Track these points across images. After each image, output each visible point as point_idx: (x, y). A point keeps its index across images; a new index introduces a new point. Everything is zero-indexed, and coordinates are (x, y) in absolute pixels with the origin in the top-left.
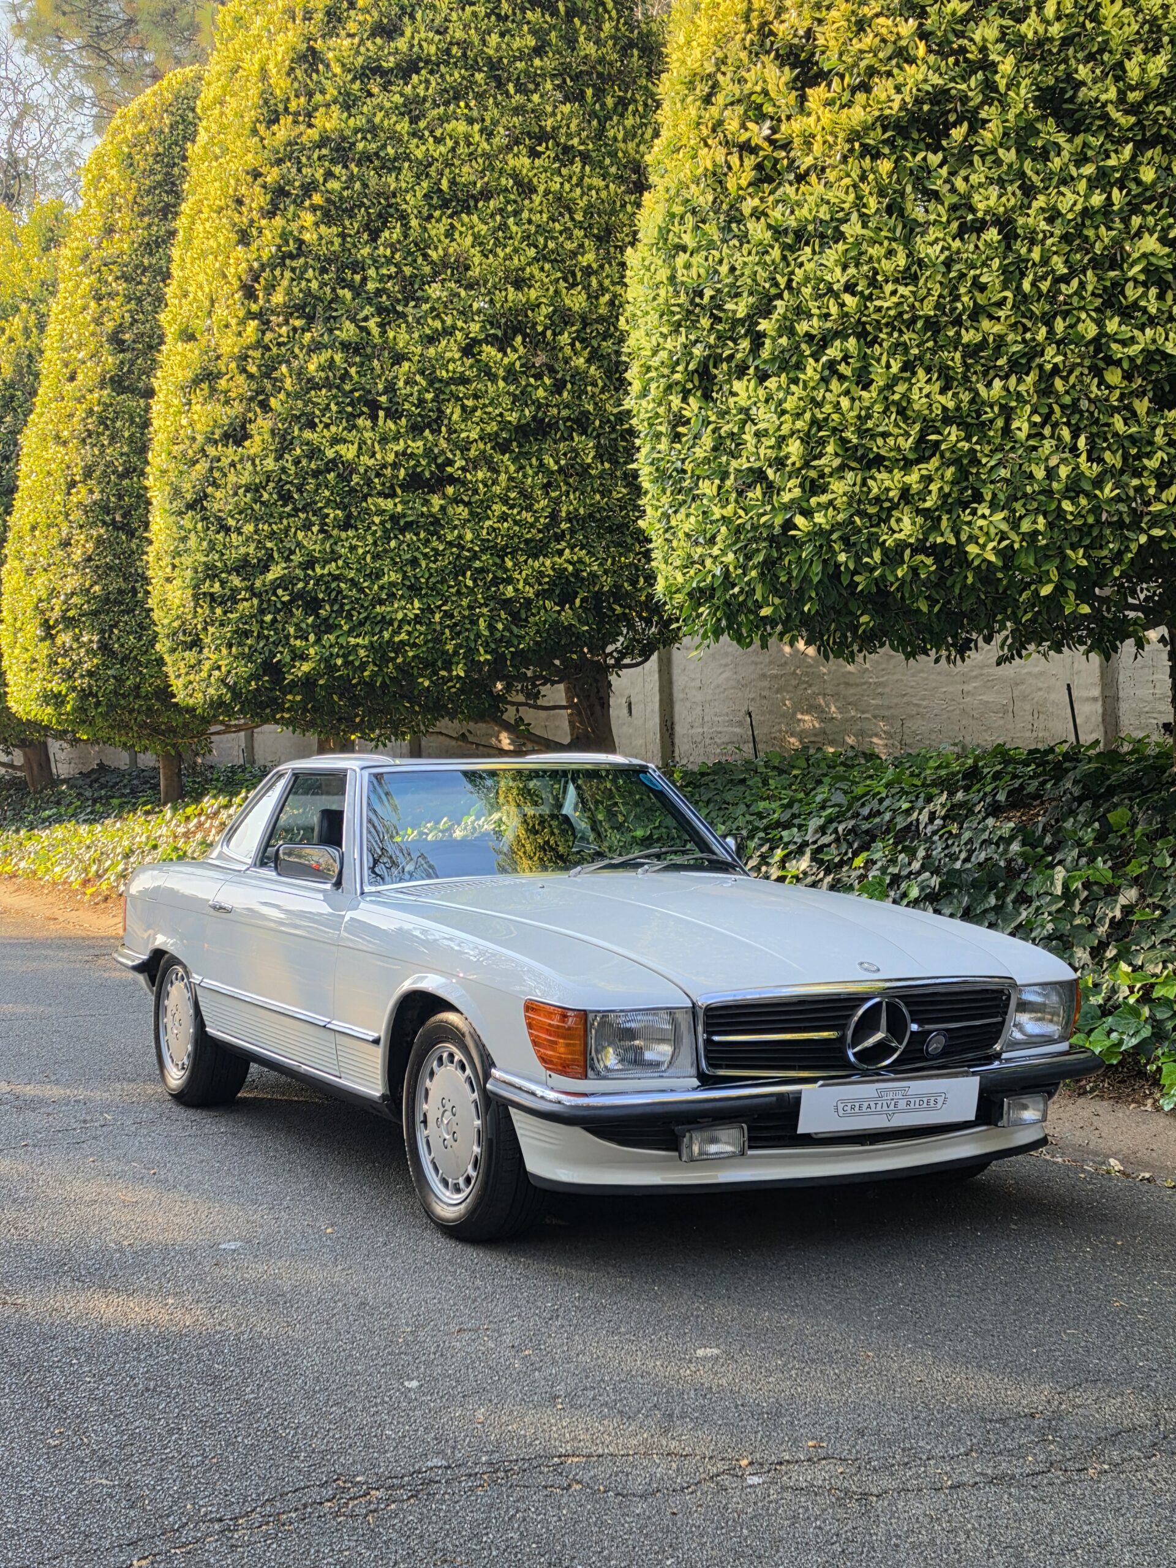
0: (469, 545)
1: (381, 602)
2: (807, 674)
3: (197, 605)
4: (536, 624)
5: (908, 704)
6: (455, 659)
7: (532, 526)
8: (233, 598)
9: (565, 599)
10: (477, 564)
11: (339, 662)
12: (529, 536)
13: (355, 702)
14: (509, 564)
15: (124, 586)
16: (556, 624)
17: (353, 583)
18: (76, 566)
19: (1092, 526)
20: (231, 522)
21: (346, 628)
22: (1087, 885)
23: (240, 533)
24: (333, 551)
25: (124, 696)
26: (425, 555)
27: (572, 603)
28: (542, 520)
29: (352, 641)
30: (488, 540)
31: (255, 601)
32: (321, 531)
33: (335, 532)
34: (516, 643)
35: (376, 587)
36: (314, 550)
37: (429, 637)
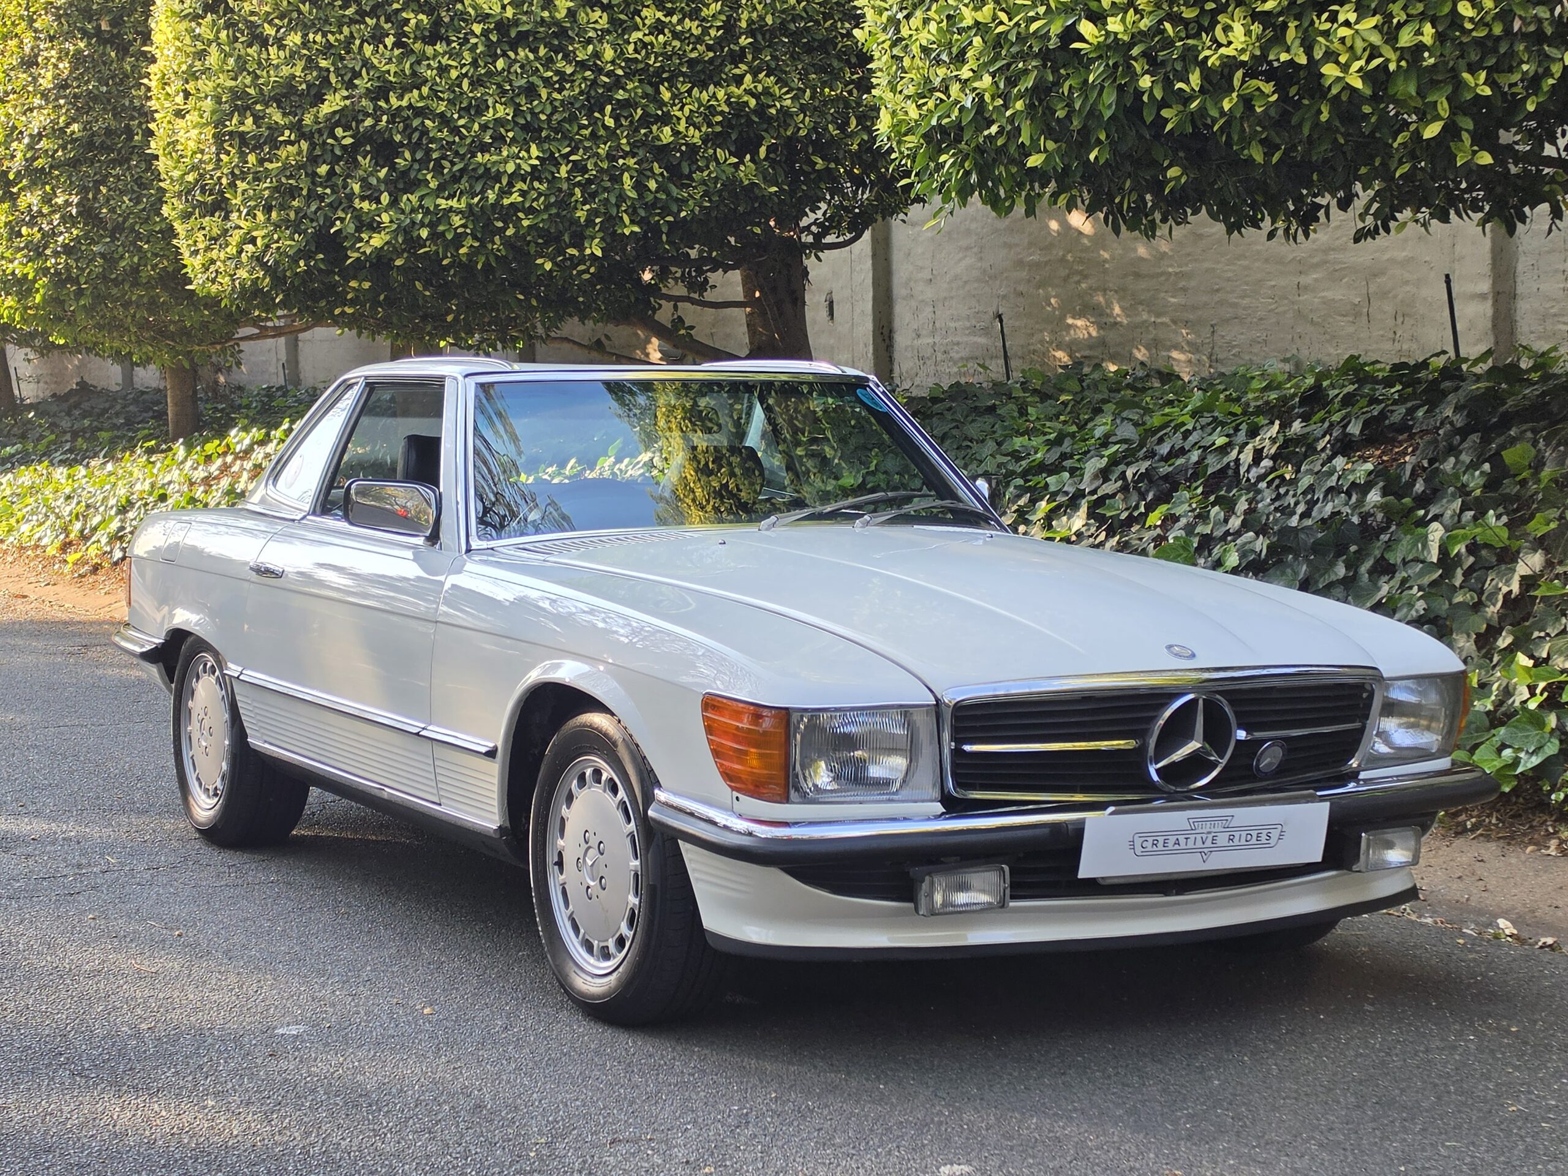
0: (609, 67)
1: (484, 148)
2: (1081, 261)
3: (220, 149)
4: (704, 182)
5: (1221, 303)
6: (589, 232)
7: (699, 40)
8: (271, 140)
9: (745, 146)
10: (621, 95)
11: (424, 233)
12: (694, 55)
13: (446, 292)
14: (666, 95)
15: (114, 124)
16: (732, 184)
17: (444, 120)
18: (44, 95)
19: (1498, 39)
20: (269, 31)
21: (433, 184)
22: (1472, 549)
23: (281, 47)
24: (414, 74)
25: (116, 283)
26: (547, 82)
27: (755, 154)
28: (713, 32)
29: (443, 203)
30: (636, 60)
31: (304, 145)
32: (398, 44)
33: (418, 46)
34: (675, 209)
35: (476, 127)
36: (388, 72)
37: (552, 200)
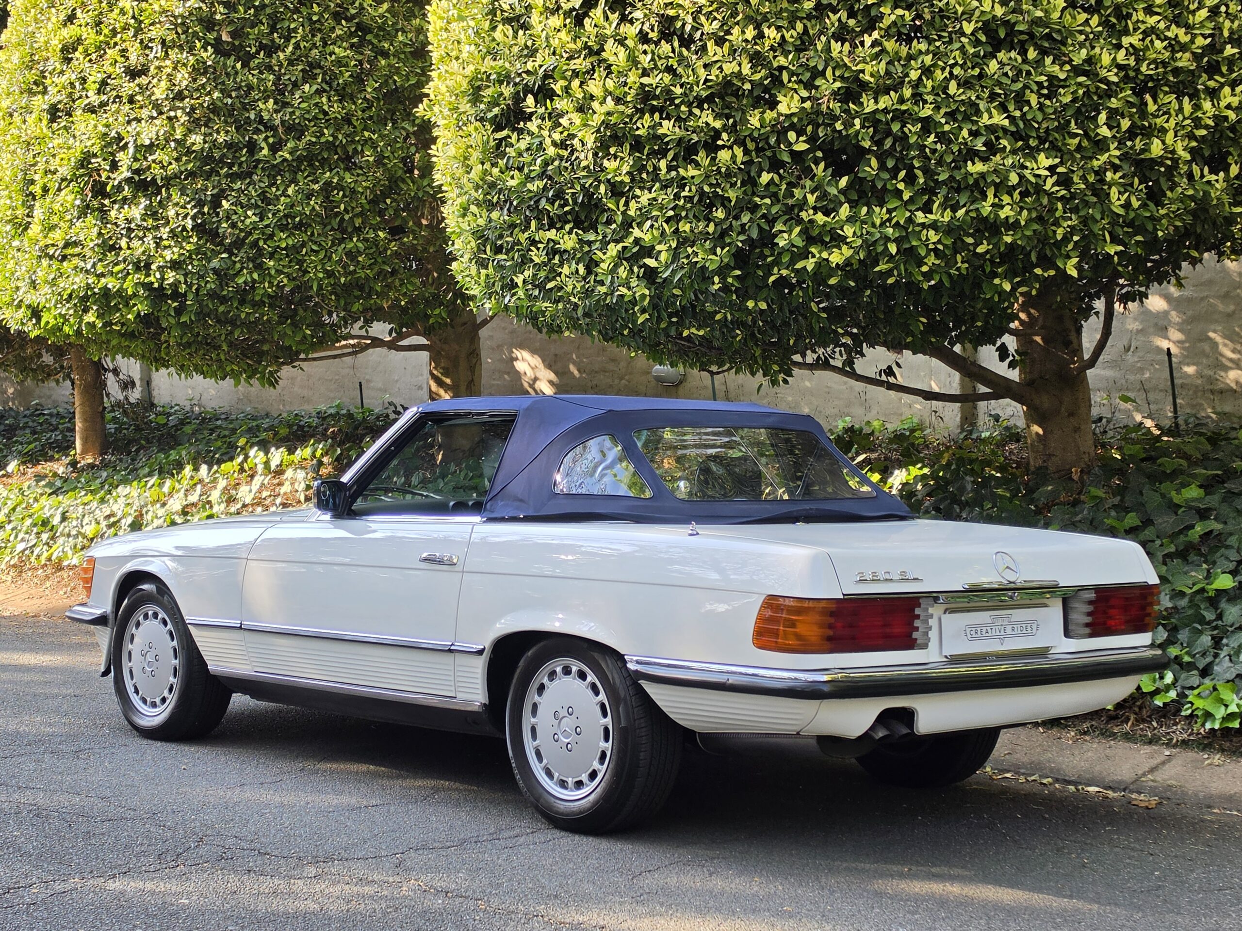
7: (1184, 48)
9: (1218, 164)
10: (1114, 103)
11: (893, 248)
14: (1152, 108)
17: (928, 125)
21: (906, 196)
27: (1227, 170)
29: (920, 217)
33: (890, 45)
34: (1150, 227)
35: (965, 133)
36: (863, 71)
37: (1034, 215)
